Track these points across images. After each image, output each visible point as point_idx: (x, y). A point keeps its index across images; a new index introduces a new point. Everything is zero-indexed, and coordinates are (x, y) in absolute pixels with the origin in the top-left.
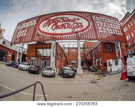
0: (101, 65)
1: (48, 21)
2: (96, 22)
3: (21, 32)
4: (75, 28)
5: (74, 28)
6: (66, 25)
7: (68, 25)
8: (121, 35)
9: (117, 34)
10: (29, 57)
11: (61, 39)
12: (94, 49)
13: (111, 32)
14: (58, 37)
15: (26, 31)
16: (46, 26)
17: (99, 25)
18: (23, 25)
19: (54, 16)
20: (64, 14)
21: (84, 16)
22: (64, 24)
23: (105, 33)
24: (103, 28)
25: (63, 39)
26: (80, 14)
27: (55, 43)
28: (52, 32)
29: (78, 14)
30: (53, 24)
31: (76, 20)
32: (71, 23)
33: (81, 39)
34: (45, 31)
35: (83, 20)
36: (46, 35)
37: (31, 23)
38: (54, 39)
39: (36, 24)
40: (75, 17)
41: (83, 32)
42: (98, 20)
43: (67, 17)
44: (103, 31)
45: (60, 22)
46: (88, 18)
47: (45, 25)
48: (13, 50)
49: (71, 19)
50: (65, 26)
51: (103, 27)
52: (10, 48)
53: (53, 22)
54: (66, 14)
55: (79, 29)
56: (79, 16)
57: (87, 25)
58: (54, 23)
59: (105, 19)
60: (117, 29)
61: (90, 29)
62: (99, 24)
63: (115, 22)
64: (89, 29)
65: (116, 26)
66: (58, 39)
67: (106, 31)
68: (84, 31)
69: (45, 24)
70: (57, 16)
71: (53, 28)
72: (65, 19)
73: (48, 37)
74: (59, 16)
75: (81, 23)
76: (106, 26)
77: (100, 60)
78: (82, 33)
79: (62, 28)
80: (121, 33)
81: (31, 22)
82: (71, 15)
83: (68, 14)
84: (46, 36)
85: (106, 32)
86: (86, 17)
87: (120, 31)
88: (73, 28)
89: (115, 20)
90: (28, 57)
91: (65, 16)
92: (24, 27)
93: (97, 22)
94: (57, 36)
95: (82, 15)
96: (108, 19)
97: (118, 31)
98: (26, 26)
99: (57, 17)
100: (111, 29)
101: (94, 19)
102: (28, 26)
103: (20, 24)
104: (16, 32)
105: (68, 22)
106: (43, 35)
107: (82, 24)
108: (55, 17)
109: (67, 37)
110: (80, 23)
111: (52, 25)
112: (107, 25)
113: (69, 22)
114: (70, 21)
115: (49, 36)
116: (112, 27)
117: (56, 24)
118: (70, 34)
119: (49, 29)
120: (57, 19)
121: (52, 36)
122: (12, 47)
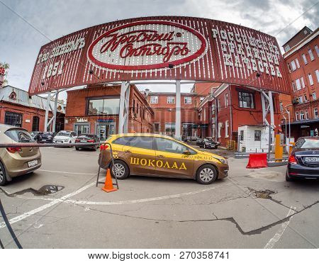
0: (227, 136)
1: (111, 38)
2: (219, 43)
3: (51, 66)
4: (171, 54)
5: (168, 55)
6: (152, 47)
7: (155, 48)
8: (278, 75)
9: (267, 72)
10: (72, 119)
11: (139, 78)
12: (216, 99)
13: (254, 68)
14: (135, 74)
15: (62, 62)
16: (106, 49)
17: (225, 49)
18: (54, 49)
19: (124, 27)
20: (148, 23)
21: (193, 26)
22: (146, 46)
23: (239, 68)
24: (236, 57)
25: (144, 78)
26: (184, 23)
27: (128, 85)
28: (121, 62)
29: (180, 22)
30: (124, 44)
31: (173, 37)
32: (161, 43)
33: (184, 78)
34: (105, 62)
35: (190, 37)
36: (107, 70)
37: (74, 45)
38: (126, 78)
39: (83, 46)
40: (171, 29)
41: (188, 63)
42: (225, 38)
43: (153, 29)
44: (234, 62)
45: (138, 41)
46: (201, 32)
47: (104, 48)
48: (34, 108)
49: (163, 34)
50: (150, 49)
51: (236, 55)
52: (28, 105)
53: (122, 41)
54: (152, 23)
55: (180, 57)
56: (182, 27)
57: (198, 48)
58: (126, 43)
59: (242, 36)
60: (270, 61)
61: (205, 56)
62: (227, 47)
63: (267, 46)
64: (202, 56)
65: (268, 54)
66: (134, 78)
67: (241, 63)
68: (191, 62)
69: (104, 46)
70: (132, 28)
71: (124, 55)
72: (149, 33)
73: (113, 73)
74: (137, 28)
75: (186, 44)
76: (243, 53)
77: (227, 126)
78: (185, 65)
79: (142, 55)
80: (278, 72)
81: (73, 42)
82: (164, 24)
83: (156, 23)
84: (109, 72)
85: (240, 66)
86: (197, 29)
87: (277, 68)
88: (167, 53)
89: (268, 42)
90: (69, 118)
91: (149, 27)
92: (57, 55)
93: (222, 42)
94: (132, 72)
95: (188, 25)
96: (250, 38)
97: (271, 66)
98: (62, 53)
99: (132, 30)
100: (253, 61)
101: (215, 36)
102: (67, 51)
103: (46, 48)
104: (40, 66)
105: (155, 40)
106: (102, 70)
107: (188, 46)
108: (126, 30)
109: (153, 73)
110: (182, 44)
111: (120, 47)
112: (244, 50)
113: (157, 42)
114: (159, 38)
115: (115, 71)
116: (256, 56)
117: (129, 45)
118: (159, 66)
119: (114, 57)
120: (130, 35)
121: (122, 71)
122: (31, 101)
